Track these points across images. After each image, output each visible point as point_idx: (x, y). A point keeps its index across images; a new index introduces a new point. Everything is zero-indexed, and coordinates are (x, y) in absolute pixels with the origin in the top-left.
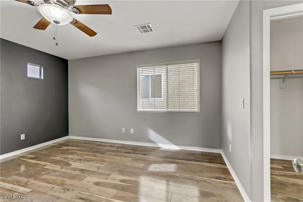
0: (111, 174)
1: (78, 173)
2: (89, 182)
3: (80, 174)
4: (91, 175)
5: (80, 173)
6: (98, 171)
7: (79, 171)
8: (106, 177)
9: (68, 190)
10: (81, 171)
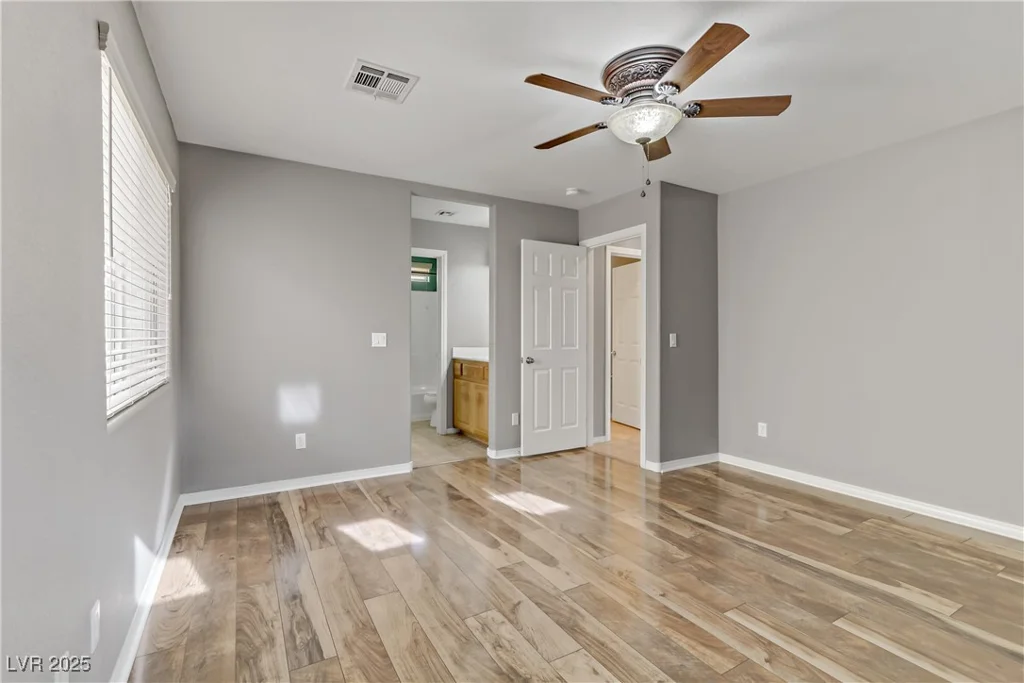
0: (498, 573)
1: (592, 625)
2: (568, 574)
3: (583, 611)
4: (553, 592)
5: (583, 617)
6: (524, 598)
7: (583, 632)
8: (518, 569)
9: (621, 574)
10: (577, 625)
